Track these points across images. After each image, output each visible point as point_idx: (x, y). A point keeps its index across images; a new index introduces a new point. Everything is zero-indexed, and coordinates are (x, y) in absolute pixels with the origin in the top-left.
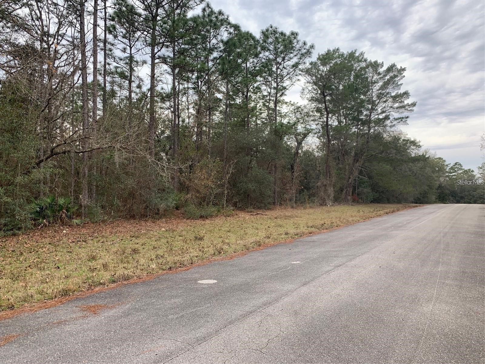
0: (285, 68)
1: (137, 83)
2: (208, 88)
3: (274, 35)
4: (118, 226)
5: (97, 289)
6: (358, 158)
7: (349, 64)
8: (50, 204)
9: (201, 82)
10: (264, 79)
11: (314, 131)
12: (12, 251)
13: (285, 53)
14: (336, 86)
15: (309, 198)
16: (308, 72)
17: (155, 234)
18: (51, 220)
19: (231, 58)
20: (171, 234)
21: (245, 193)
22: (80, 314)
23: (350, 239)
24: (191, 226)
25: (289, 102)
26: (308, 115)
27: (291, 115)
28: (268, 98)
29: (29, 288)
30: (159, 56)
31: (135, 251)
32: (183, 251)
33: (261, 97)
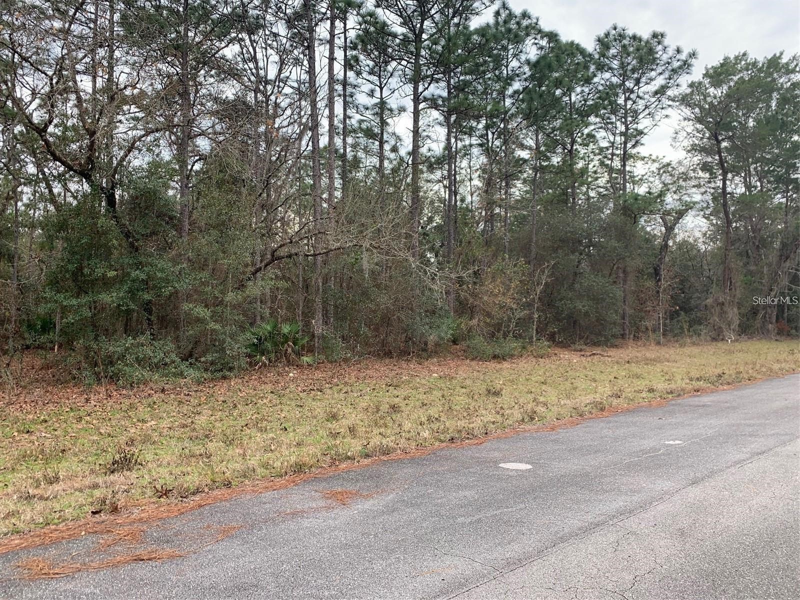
0: (641, 98)
1: (393, 142)
2: (505, 142)
3: (620, 42)
4: (367, 369)
5: (343, 466)
6: (788, 252)
7: (769, 79)
8: (270, 333)
9: (493, 133)
10: (603, 120)
11: (698, 206)
12: (223, 402)
13: (640, 71)
14: (740, 123)
15: (690, 326)
16: (685, 100)
17: (423, 382)
18: (273, 356)
19: (544, 88)
20: (449, 384)
21: (570, 316)
22: (322, 503)
24: (478, 371)
25: (647, 156)
26: (685, 177)
27: (651, 179)
28: (610, 151)
29: (248, 457)
30: (425, 98)
31: (394, 408)
32: (470, 413)
33: (597, 151)
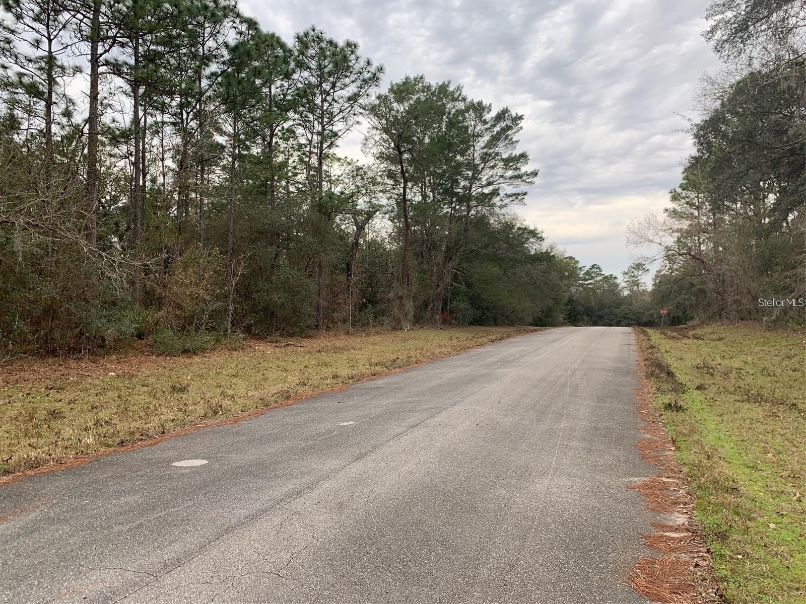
0: (336, 101)
1: (63, 106)
2: (201, 125)
3: (318, 44)
4: (21, 370)
6: (451, 254)
7: (439, 103)
9: (188, 114)
10: (301, 117)
11: (384, 209)
13: (336, 76)
14: (418, 138)
15: (376, 317)
16: (373, 110)
17: (97, 382)
19: (243, 75)
20: (127, 382)
21: (266, 309)
23: (435, 383)
24: (165, 367)
25: (343, 158)
26: (374, 182)
27: (346, 181)
28: (308, 149)
30: (107, 61)
31: (55, 415)
32: (149, 413)
33: (297, 147)
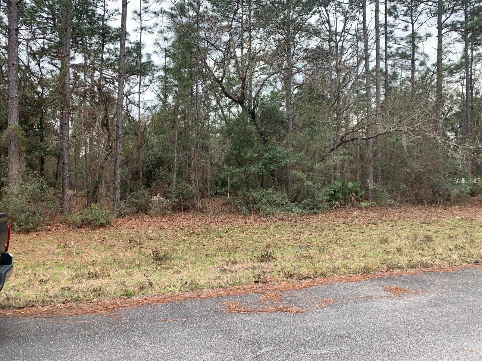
1: (422, 59)
4: (406, 211)
5: (396, 272)
8: (340, 187)
17: (449, 221)
18: (343, 202)
20: (469, 223)
22: (384, 294)
29: (334, 261)
30: (446, 25)
31: (428, 238)
